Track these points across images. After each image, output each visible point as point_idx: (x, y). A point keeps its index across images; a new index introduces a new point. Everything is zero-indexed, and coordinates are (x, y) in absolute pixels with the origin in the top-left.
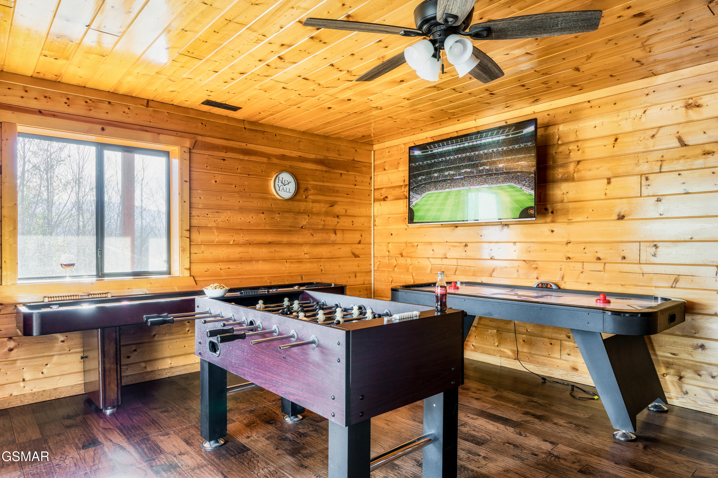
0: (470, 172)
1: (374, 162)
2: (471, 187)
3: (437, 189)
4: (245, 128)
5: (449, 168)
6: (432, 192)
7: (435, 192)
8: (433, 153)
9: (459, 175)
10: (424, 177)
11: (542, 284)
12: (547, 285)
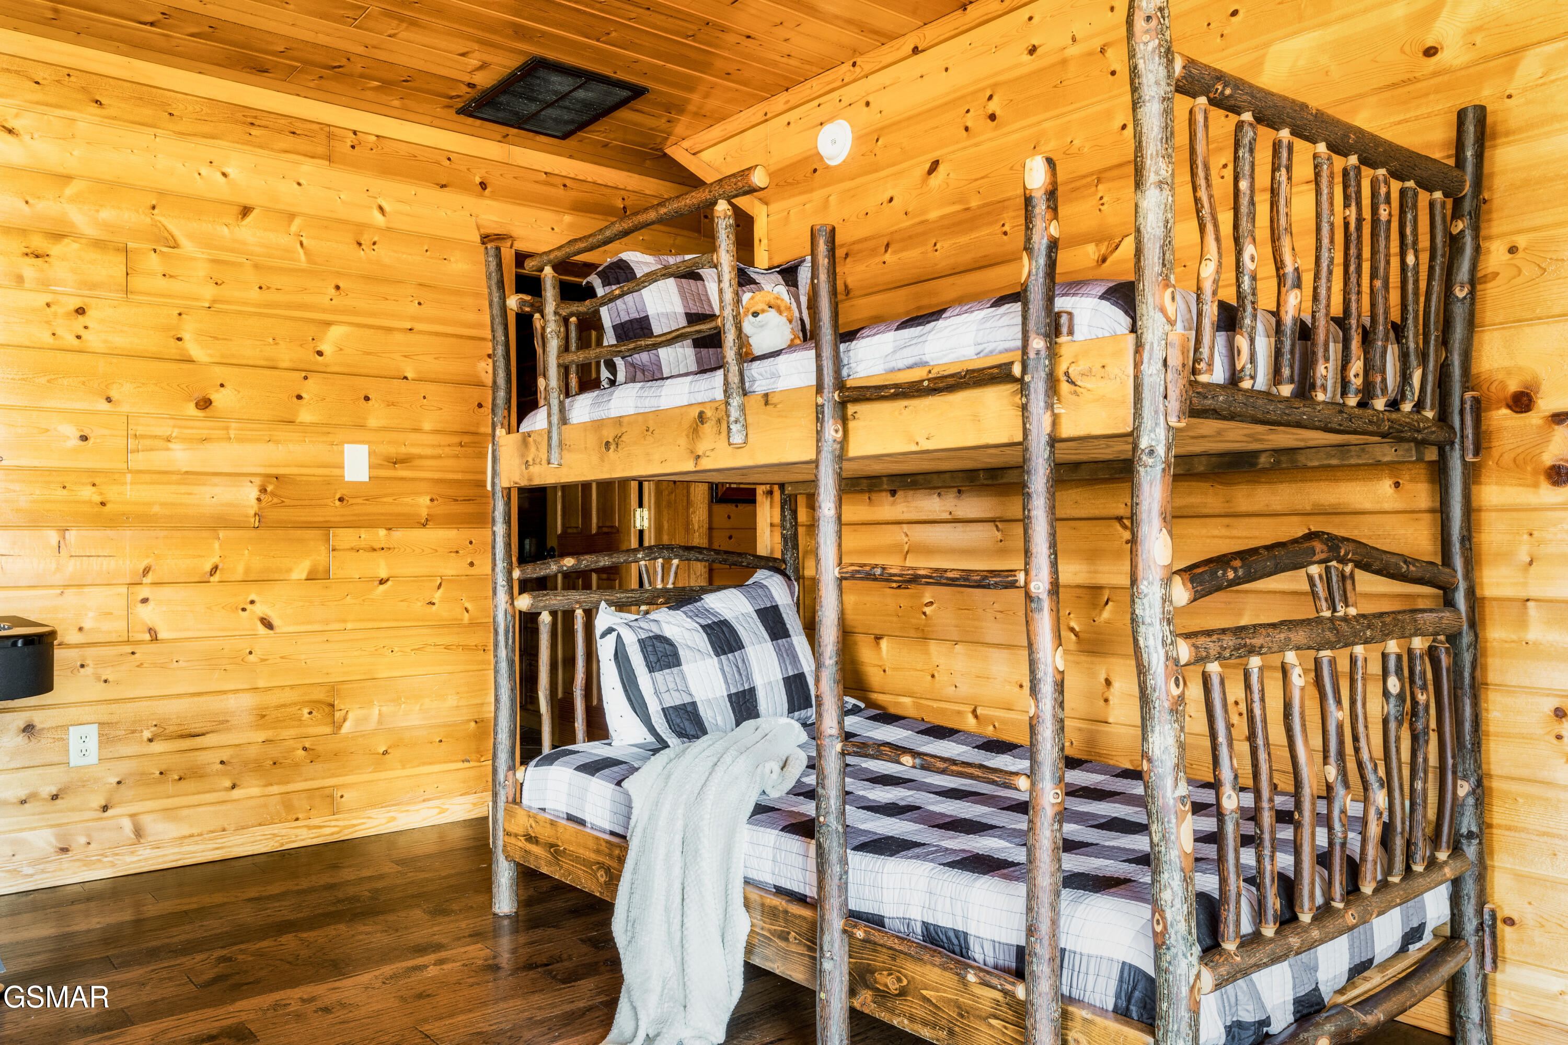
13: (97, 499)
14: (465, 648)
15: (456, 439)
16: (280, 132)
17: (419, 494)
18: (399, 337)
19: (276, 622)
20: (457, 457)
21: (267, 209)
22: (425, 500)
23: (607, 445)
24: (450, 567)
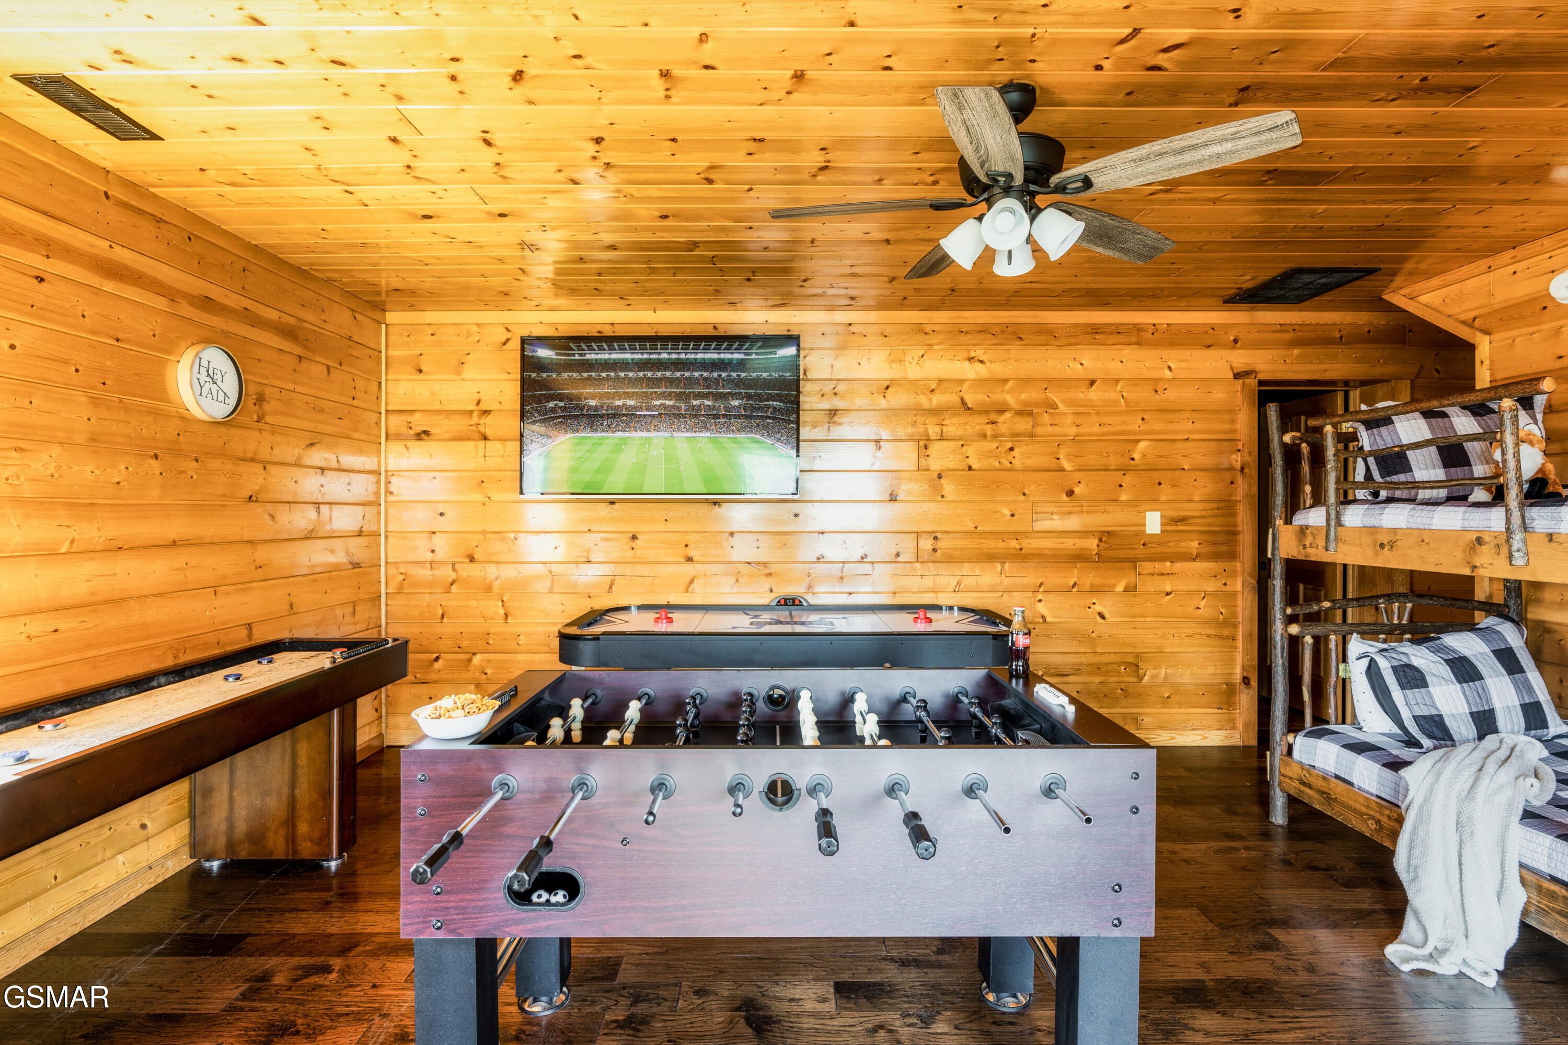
0: (673, 407)
1: (387, 349)
2: (675, 434)
3: (596, 430)
4: (107, 195)
5: (624, 393)
6: (583, 435)
7: (589, 435)
8: (587, 360)
9: (649, 408)
10: (562, 404)
11: (786, 600)
12: (794, 600)
13: (1018, 547)
14: (1220, 637)
15: (1215, 505)
16: (1112, 334)
17: (1191, 540)
18: (1180, 445)
19: (1107, 616)
20: (1216, 516)
21: (1104, 380)
22: (1195, 544)
23: (1382, 546)
24: (1211, 586)
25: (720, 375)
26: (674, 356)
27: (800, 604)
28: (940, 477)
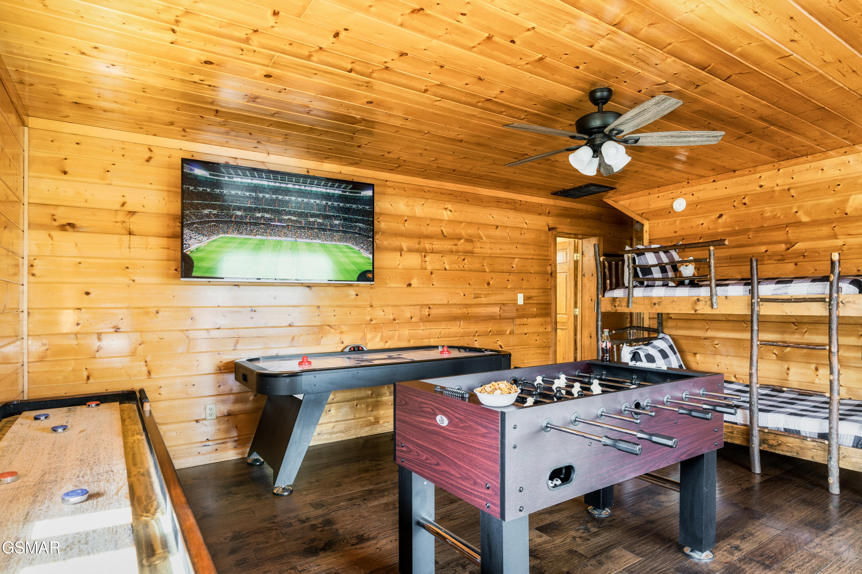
0: (297, 221)
1: (32, 150)
2: (298, 240)
3: (242, 233)
5: (262, 208)
6: (232, 236)
7: (237, 236)
8: (234, 182)
9: (280, 221)
10: (215, 212)
11: (354, 347)
12: (359, 347)
13: (467, 312)
14: (544, 354)
15: (542, 291)
16: (504, 203)
17: (534, 308)
18: (530, 261)
19: (503, 346)
20: (542, 296)
21: (501, 226)
22: (535, 309)
23: (655, 304)
24: (541, 329)
25: (327, 203)
26: (297, 187)
27: (362, 349)
28: (432, 274)
